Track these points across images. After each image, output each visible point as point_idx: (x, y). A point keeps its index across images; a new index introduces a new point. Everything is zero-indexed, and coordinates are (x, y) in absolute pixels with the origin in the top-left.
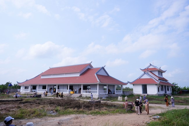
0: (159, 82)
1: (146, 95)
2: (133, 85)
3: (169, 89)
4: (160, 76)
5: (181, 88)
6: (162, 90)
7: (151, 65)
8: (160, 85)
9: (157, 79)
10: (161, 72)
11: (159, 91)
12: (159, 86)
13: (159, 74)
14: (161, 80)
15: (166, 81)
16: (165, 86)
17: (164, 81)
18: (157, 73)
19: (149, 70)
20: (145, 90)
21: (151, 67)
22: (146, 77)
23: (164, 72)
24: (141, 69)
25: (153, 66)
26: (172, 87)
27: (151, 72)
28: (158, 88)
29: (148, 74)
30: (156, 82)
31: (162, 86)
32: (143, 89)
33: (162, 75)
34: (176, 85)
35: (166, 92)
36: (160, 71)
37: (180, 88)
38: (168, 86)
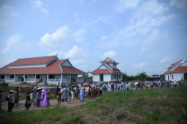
0: (112, 72)
1: (102, 82)
2: (93, 74)
3: (121, 77)
4: (114, 67)
6: (115, 78)
9: (112, 69)
10: (115, 64)
11: (112, 79)
12: (112, 75)
13: (113, 66)
14: (114, 70)
15: (119, 71)
16: (118, 75)
17: (117, 71)
18: (112, 65)
19: (106, 62)
20: (102, 79)
21: (108, 60)
22: (103, 68)
23: (118, 64)
24: (100, 62)
25: (109, 59)
26: (123, 75)
27: (107, 64)
28: (112, 77)
29: (105, 65)
30: (110, 72)
31: (115, 75)
32: (101, 78)
33: (116, 66)
34: (126, 74)
35: (118, 80)
37: (128, 76)
38: (120, 75)
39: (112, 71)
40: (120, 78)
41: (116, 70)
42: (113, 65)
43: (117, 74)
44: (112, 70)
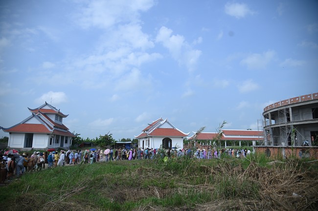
0: (52, 131)
1: (30, 149)
2: (10, 133)
3: (69, 141)
4: (58, 122)
6: (57, 142)
7: (46, 104)
8: (54, 135)
9: (52, 125)
10: (60, 116)
11: (51, 144)
12: (52, 137)
13: (56, 119)
14: (58, 128)
15: (66, 129)
16: (62, 137)
17: (62, 129)
18: (53, 118)
19: (43, 112)
20: (29, 142)
21: (47, 108)
22: (35, 121)
23: (65, 116)
24: (29, 109)
25: (50, 106)
26: (73, 138)
27: (45, 115)
28: (51, 139)
29: (40, 117)
30: (48, 130)
31: (58, 136)
32: (27, 141)
33: (61, 120)
34: (78, 136)
35: (62, 145)
36: (59, 114)
37: (82, 140)
38: (67, 137)
39: (51, 129)
40: (66, 142)
41: (60, 128)
42: (56, 117)
43: (61, 135)
44: (53, 127)
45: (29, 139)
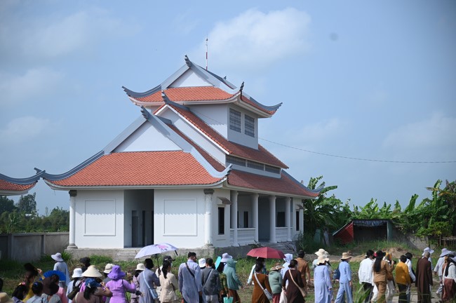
0: (220, 175)
2: (73, 193)
3: (290, 218)
4: (242, 139)
5: (352, 209)
6: (246, 222)
7: (191, 66)
8: (232, 192)
9: (220, 154)
11: (221, 231)
12: (225, 201)
13: (231, 127)
14: (242, 161)
15: (276, 165)
16: (265, 201)
17: (260, 166)
20: (141, 230)
21: (193, 81)
22: (152, 141)
23: (268, 112)
24: (130, 93)
25: (204, 73)
26: (308, 203)
27: (189, 111)
28: (221, 211)
29: (170, 124)
30: (207, 174)
31: (245, 198)
33: (251, 131)
34: (328, 195)
35: (265, 236)
36: (242, 104)
37: (346, 210)
38: (281, 201)
39: (219, 167)
40: (281, 222)
41: (252, 164)
42: (231, 119)
44: (222, 160)
45: (138, 214)
